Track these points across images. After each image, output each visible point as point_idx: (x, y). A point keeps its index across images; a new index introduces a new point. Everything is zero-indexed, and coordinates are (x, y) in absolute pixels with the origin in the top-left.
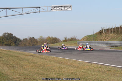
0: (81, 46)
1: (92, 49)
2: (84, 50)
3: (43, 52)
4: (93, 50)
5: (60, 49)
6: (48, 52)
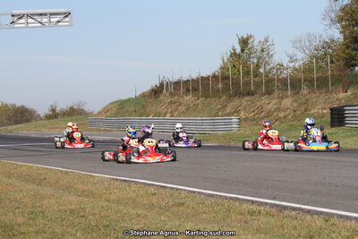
1: (333, 146)
3: (141, 160)
6: (162, 162)
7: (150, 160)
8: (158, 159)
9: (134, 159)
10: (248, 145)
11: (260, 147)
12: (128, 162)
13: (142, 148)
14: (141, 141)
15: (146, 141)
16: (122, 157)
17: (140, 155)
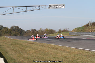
1: (64, 38)
2: (59, 38)
7: (33, 40)
9: (31, 39)
10: (55, 38)
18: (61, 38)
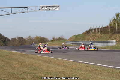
0: (83, 46)
1: (96, 49)
2: (88, 50)
3: (44, 53)
4: (98, 50)
5: (60, 49)
7: (46, 53)
8: (48, 52)
10: (77, 49)
11: (80, 49)
12: (41, 53)
13: (44, 50)
14: (44, 48)
15: (45, 48)
16: (39, 52)
17: (44, 51)
18: (92, 49)
